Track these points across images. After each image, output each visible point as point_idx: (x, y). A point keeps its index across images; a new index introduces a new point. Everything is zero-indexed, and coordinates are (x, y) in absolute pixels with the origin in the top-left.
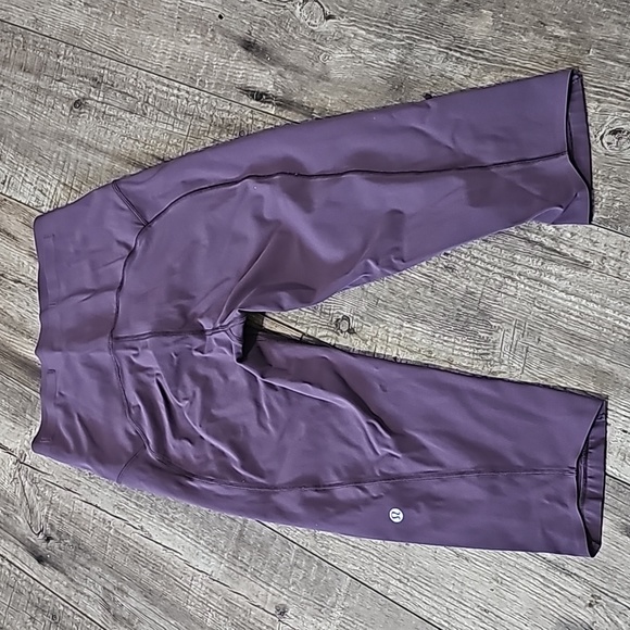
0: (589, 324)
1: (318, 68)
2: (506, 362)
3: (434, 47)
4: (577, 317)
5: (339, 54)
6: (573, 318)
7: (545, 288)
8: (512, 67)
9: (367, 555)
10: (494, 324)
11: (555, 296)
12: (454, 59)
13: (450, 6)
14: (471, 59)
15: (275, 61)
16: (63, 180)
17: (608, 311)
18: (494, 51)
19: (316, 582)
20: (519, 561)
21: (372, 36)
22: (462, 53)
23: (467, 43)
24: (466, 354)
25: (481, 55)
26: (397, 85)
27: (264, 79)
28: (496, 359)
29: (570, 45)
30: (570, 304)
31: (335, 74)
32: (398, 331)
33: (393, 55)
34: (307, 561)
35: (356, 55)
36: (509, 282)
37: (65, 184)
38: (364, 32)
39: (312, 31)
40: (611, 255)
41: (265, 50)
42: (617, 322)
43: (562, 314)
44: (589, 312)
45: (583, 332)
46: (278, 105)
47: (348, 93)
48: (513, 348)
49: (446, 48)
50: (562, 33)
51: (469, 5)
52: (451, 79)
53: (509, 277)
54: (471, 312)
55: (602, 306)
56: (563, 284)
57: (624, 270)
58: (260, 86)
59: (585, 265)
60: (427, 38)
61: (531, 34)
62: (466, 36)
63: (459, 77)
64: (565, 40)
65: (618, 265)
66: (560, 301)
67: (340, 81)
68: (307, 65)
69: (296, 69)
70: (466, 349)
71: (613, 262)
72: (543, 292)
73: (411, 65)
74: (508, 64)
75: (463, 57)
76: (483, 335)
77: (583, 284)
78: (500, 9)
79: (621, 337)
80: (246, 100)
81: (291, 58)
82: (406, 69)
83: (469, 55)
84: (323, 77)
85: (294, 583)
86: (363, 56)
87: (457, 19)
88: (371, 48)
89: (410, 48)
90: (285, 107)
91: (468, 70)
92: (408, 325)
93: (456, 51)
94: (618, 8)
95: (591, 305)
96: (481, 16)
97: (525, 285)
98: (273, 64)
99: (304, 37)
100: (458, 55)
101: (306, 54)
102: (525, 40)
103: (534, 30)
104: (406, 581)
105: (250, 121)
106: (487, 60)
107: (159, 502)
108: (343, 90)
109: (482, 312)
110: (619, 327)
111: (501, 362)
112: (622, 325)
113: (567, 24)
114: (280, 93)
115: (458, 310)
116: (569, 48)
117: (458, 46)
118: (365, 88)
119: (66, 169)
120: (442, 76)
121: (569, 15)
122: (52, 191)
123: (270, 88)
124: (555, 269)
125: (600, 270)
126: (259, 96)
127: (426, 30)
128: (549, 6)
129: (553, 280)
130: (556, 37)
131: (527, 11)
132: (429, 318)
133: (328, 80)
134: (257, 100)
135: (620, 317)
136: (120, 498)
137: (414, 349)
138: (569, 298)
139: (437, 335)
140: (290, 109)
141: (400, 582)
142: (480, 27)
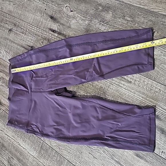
0: (130, 98)
1: (68, 25)
3: (97, 21)
4: (127, 96)
5: (74, 21)
6: (126, 96)
7: (120, 87)
8: (116, 28)
9: (72, 155)
10: (107, 96)
11: (122, 90)
12: (102, 24)
13: (102, 10)
14: (106, 25)
15: (58, 22)
16: (5, 50)
17: (135, 95)
18: (112, 23)
19: (59, 161)
20: (109, 160)
21: (82, 17)
22: (104, 23)
23: (105, 20)
25: (108, 24)
26: (87, 30)
27: (55, 27)
29: (131, 22)
30: (126, 92)
31: (72, 26)
33: (87, 22)
34: (57, 155)
35: (78, 22)
36: (111, 85)
37: (6, 51)
38: (80, 16)
39: (67, 15)
40: (137, 80)
41: (56, 19)
42: (138, 98)
43: (124, 95)
44: (131, 95)
45: (129, 100)
46: (58, 34)
47: (75, 32)
49: (100, 21)
50: (129, 19)
51: (106, 10)
52: (101, 30)
53: (111, 84)
54: (101, 92)
55: (134, 93)
56: (125, 87)
57: (140, 84)
58: (54, 28)
59: (130, 82)
60: (95, 18)
61: (121, 19)
62: (105, 18)
63: (102, 29)
64: (129, 21)
65: (139, 83)
66: (124, 91)
67: (73, 29)
68: (66, 24)
69: (63, 25)
71: (137, 82)
72: (119, 89)
73: (91, 25)
74: (115, 27)
75: (104, 24)
77: (129, 87)
78: (114, 12)
79: (138, 102)
80: (50, 32)
81: (62, 22)
82: (90, 26)
83: (105, 24)
84: (69, 27)
85: (54, 160)
86: (79, 22)
87: (103, 14)
88: (82, 20)
89: (91, 21)
90: (60, 34)
91: (105, 27)
93: (102, 22)
94: (143, 13)
95: (131, 93)
96: (109, 13)
97: (115, 86)
98: (57, 23)
99: (65, 16)
100: (103, 23)
101: (66, 21)
102: (119, 20)
103: (122, 18)
104: (81, 163)
105: (51, 37)
106: (110, 25)
107: (23, 136)
108: (74, 31)
109: (104, 93)
110: (138, 100)
112: (139, 99)
113: (130, 17)
114: (59, 31)
115: (98, 91)
116: (131, 23)
117: (103, 21)
118: (79, 31)
119: (6, 47)
120: (98, 29)
121: (131, 14)
122: (3, 53)
123: (56, 29)
124: (123, 83)
125: (134, 84)
126: (54, 31)
127: (95, 16)
128: (126, 12)
129: (122, 85)
130: (127, 20)
131: (120, 12)
133: (70, 28)
134: (53, 32)
135: (138, 97)
136: (13, 134)
138: (126, 90)
140: (61, 35)
141: (79, 163)
142: (108, 16)
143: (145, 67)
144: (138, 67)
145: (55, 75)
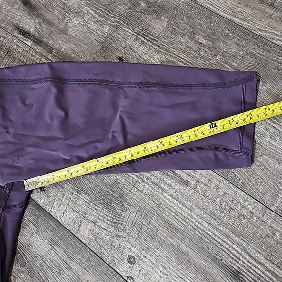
0: (181, 220)
1: (62, 26)
2: (128, 231)
3: (130, 31)
4: (174, 213)
5: (76, 21)
6: (172, 213)
7: (160, 190)
8: (172, 54)
10: (126, 206)
11: (165, 197)
12: (140, 41)
13: (145, 10)
14: (149, 43)
15: (39, 16)
17: (193, 215)
18: (164, 42)
21: (97, 16)
22: (145, 39)
23: (149, 34)
24: (105, 220)
25: (155, 43)
26: (105, 48)
27: (30, 24)
28: (122, 228)
29: (207, 50)
30: (172, 205)
31: (71, 32)
32: (69, 196)
33: (106, 29)
35: (85, 25)
36: (141, 182)
38: (93, 12)
39: (64, 3)
40: (202, 181)
41: (34, 8)
42: (197, 223)
43: (167, 209)
44: (183, 212)
45: (176, 224)
46: (34, 41)
47: (75, 44)
48: (134, 224)
49: (137, 34)
50: (204, 42)
51: (155, 12)
52: (136, 52)
53: (141, 179)
54: (115, 195)
55: (191, 211)
56: (171, 191)
57: (208, 192)
58: (26, 27)
59: (186, 183)
60: (128, 24)
61: (187, 38)
62: (150, 29)
63: (140, 52)
64: (204, 46)
65: (205, 188)
66: (167, 201)
67: (73, 37)
68: (56, 22)
69: (49, 23)
70: (106, 217)
71: (202, 185)
72: (158, 193)
73: (115, 38)
74: (170, 52)
75: (145, 41)
76: (118, 210)
77: (183, 194)
78: (173, 19)
79: (197, 233)
80: (16, 34)
81: (48, 16)
82: (112, 39)
83: (149, 41)
84: (64, 32)
86: (89, 25)
87: (147, 18)
88: (95, 22)
89: (117, 28)
90: (37, 43)
91: (146, 49)
92: (76, 194)
93: (142, 37)
94: (238, 35)
95: (184, 208)
96: (161, 20)
97: (150, 186)
98: (37, 17)
99: (59, 6)
100: (143, 39)
101: (57, 16)
102: (182, 40)
103: (189, 36)
105: (16, 46)
106: (158, 46)
108: (73, 42)
109: (121, 197)
110: (198, 227)
111: (125, 231)
112: (200, 225)
113: (208, 37)
114: (37, 35)
115: (108, 191)
116: (206, 51)
117: (144, 34)
118: (86, 44)
120: (131, 49)
121: (210, 32)
123: (32, 30)
124: (169, 181)
125: (194, 188)
126: (25, 33)
127: (128, 20)
128: (200, 24)
129: (166, 187)
130: (200, 43)
131: (187, 24)
132: (90, 192)
133: (66, 34)
134: (22, 35)
135: (200, 220)
137: (77, 209)
138: (173, 200)
139: (92, 204)
140: (40, 46)
142: (159, 26)
143: (232, 156)
144: (216, 155)
145: (14, 144)
